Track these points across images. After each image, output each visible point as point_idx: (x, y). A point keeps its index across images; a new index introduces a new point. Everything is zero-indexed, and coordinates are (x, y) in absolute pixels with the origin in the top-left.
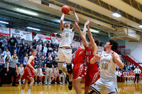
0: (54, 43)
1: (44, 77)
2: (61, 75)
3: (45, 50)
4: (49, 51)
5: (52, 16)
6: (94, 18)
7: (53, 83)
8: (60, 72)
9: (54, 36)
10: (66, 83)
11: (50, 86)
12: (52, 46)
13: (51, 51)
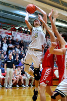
0: (15, 38)
1: (3, 80)
2: (24, 77)
3: (5, 47)
4: (9, 49)
5: (13, 7)
6: (63, 9)
7: (14, 86)
8: (23, 73)
9: (15, 30)
10: (30, 86)
11: (11, 90)
12: (13, 42)
13: (11, 49)
